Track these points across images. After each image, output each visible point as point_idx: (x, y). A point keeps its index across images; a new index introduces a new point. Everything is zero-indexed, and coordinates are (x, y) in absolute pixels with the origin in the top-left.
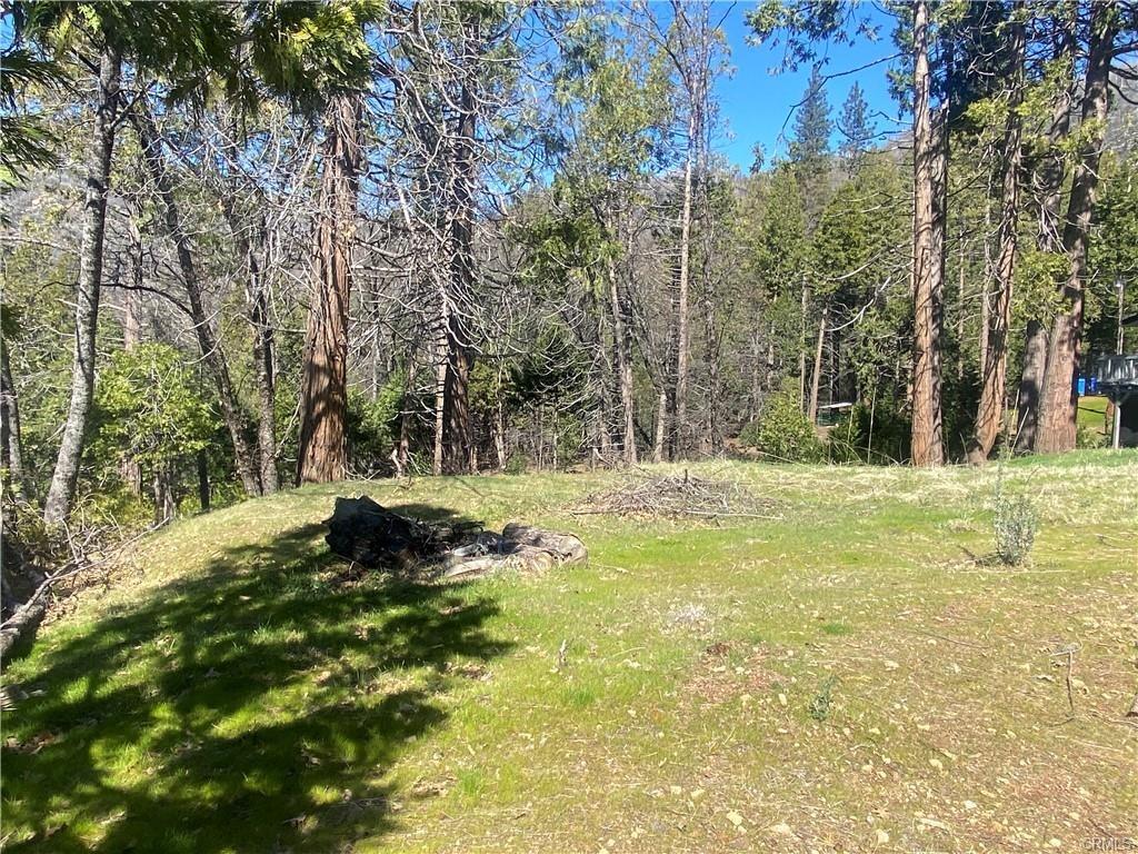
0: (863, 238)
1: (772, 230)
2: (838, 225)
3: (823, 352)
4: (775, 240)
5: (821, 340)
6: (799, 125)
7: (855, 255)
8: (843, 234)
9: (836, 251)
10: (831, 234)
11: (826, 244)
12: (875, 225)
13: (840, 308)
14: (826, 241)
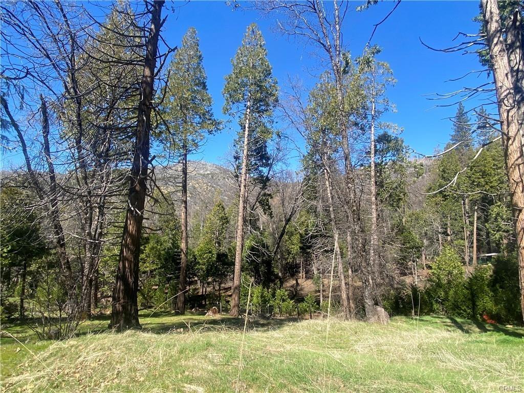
0: (493, 172)
1: (444, 171)
2: (478, 166)
3: (477, 228)
4: (445, 175)
5: (475, 222)
6: (455, 127)
7: (489, 180)
8: (481, 170)
9: (479, 178)
10: (475, 170)
11: (473, 176)
12: (499, 165)
13: (484, 206)
14: (473, 174)
